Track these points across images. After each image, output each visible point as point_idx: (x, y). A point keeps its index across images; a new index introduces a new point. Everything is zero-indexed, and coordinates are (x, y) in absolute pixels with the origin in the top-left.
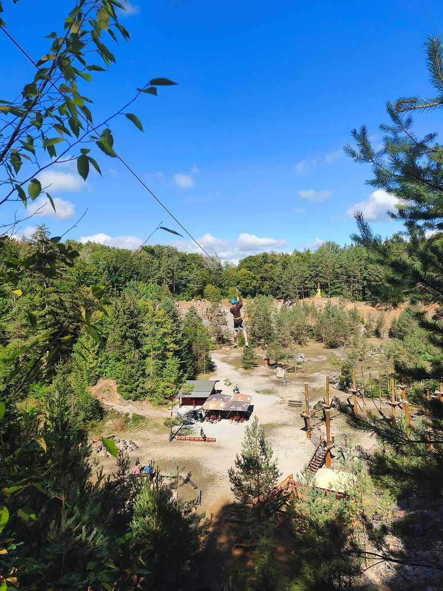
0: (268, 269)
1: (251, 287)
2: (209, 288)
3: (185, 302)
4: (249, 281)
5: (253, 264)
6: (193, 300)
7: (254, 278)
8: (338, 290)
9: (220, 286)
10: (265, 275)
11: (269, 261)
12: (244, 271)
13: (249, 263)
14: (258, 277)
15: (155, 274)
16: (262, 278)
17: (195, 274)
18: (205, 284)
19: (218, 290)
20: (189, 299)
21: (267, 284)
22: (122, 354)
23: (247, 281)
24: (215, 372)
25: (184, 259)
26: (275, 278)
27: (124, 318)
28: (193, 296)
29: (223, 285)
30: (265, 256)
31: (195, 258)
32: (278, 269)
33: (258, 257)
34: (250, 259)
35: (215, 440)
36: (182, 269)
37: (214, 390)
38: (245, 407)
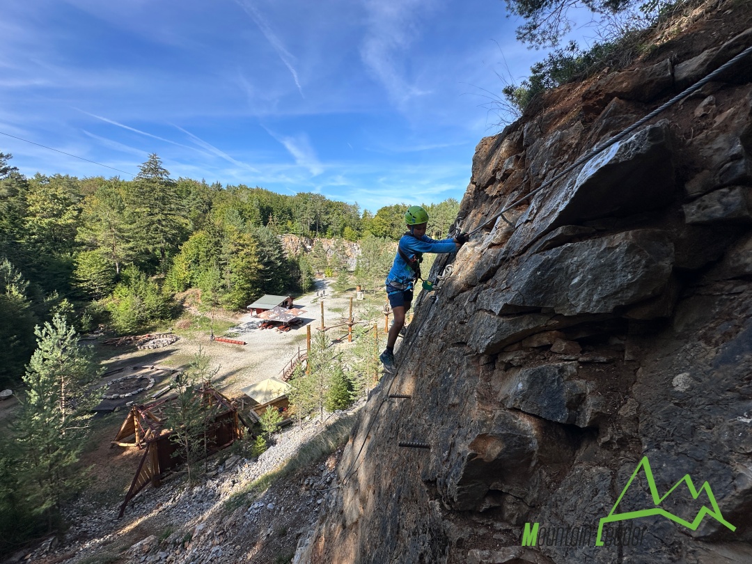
0: (398, 218)
2: (347, 229)
4: (381, 227)
5: (386, 213)
6: (333, 238)
7: (384, 224)
9: (358, 229)
10: (394, 222)
11: (399, 211)
12: (378, 218)
13: (384, 212)
14: (389, 223)
15: (302, 215)
16: (391, 225)
18: (345, 225)
19: (355, 232)
20: (329, 237)
23: (379, 227)
25: (330, 205)
28: (333, 235)
29: (360, 228)
31: (340, 205)
33: (391, 207)
34: (385, 209)
35: (245, 344)
36: (327, 213)
37: (284, 305)
38: (289, 319)
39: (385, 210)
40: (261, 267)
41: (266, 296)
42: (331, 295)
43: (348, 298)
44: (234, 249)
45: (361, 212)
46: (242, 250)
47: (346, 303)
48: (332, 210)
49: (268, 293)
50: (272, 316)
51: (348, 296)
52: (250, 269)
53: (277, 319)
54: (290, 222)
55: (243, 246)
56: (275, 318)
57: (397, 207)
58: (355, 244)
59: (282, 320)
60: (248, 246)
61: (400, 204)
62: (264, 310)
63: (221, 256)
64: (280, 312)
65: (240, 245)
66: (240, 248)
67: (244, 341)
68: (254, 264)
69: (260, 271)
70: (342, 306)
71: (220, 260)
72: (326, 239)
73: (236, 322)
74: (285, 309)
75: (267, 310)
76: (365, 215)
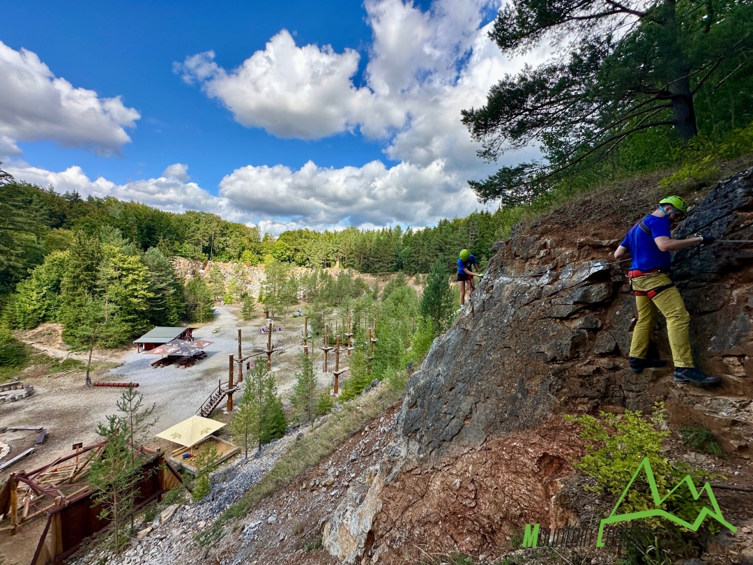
0: (302, 243)
1: (285, 256)
2: (247, 253)
4: (284, 251)
5: (289, 237)
6: (230, 262)
8: (352, 263)
9: (258, 253)
10: (299, 247)
11: (303, 236)
12: (281, 242)
13: (286, 236)
14: (292, 248)
15: (192, 236)
16: (295, 249)
18: (243, 249)
19: (255, 257)
20: (226, 261)
21: (299, 255)
23: (282, 251)
25: (227, 226)
26: (306, 250)
28: (230, 258)
29: (261, 252)
31: (238, 227)
32: (310, 243)
33: (294, 232)
34: (288, 233)
35: (138, 385)
36: (223, 235)
37: (182, 336)
38: (193, 352)
39: (288, 235)
40: (151, 295)
41: (157, 329)
42: (236, 323)
43: (255, 326)
44: (116, 274)
45: (262, 236)
46: (125, 276)
47: (254, 331)
48: (228, 231)
49: (160, 325)
50: (171, 350)
51: (257, 324)
52: (136, 297)
53: (179, 353)
54: (177, 243)
55: (127, 270)
56: (175, 352)
57: (300, 232)
58: (256, 268)
59: (185, 354)
60: (133, 270)
61: (303, 229)
62: (157, 345)
63: (98, 283)
64: (179, 346)
65: (124, 270)
66: (124, 273)
67: (136, 382)
68: (142, 292)
69: (150, 299)
70: (250, 335)
71: (96, 286)
72: (221, 263)
73: (119, 361)
74: (186, 342)
75: (163, 344)
76: (266, 239)
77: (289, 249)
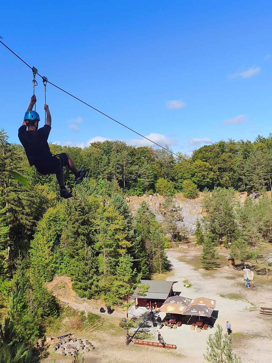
0: (227, 159)
1: (208, 180)
2: (161, 182)
3: (136, 197)
4: (205, 173)
5: (208, 154)
6: (145, 195)
9: (173, 179)
10: (223, 166)
11: (227, 150)
12: (199, 162)
14: (215, 168)
16: (219, 169)
17: (145, 168)
18: (156, 177)
19: (171, 184)
20: (140, 194)
21: (226, 176)
22: (75, 250)
23: (204, 173)
24: (172, 272)
25: (133, 152)
26: (236, 168)
27: (76, 215)
28: (144, 191)
29: (176, 178)
30: (222, 145)
31: (144, 152)
32: (239, 158)
34: (206, 149)
39: (206, 151)
61: (227, 141)
77: (211, 170)
